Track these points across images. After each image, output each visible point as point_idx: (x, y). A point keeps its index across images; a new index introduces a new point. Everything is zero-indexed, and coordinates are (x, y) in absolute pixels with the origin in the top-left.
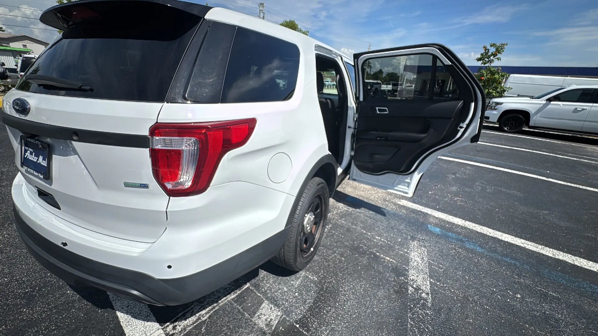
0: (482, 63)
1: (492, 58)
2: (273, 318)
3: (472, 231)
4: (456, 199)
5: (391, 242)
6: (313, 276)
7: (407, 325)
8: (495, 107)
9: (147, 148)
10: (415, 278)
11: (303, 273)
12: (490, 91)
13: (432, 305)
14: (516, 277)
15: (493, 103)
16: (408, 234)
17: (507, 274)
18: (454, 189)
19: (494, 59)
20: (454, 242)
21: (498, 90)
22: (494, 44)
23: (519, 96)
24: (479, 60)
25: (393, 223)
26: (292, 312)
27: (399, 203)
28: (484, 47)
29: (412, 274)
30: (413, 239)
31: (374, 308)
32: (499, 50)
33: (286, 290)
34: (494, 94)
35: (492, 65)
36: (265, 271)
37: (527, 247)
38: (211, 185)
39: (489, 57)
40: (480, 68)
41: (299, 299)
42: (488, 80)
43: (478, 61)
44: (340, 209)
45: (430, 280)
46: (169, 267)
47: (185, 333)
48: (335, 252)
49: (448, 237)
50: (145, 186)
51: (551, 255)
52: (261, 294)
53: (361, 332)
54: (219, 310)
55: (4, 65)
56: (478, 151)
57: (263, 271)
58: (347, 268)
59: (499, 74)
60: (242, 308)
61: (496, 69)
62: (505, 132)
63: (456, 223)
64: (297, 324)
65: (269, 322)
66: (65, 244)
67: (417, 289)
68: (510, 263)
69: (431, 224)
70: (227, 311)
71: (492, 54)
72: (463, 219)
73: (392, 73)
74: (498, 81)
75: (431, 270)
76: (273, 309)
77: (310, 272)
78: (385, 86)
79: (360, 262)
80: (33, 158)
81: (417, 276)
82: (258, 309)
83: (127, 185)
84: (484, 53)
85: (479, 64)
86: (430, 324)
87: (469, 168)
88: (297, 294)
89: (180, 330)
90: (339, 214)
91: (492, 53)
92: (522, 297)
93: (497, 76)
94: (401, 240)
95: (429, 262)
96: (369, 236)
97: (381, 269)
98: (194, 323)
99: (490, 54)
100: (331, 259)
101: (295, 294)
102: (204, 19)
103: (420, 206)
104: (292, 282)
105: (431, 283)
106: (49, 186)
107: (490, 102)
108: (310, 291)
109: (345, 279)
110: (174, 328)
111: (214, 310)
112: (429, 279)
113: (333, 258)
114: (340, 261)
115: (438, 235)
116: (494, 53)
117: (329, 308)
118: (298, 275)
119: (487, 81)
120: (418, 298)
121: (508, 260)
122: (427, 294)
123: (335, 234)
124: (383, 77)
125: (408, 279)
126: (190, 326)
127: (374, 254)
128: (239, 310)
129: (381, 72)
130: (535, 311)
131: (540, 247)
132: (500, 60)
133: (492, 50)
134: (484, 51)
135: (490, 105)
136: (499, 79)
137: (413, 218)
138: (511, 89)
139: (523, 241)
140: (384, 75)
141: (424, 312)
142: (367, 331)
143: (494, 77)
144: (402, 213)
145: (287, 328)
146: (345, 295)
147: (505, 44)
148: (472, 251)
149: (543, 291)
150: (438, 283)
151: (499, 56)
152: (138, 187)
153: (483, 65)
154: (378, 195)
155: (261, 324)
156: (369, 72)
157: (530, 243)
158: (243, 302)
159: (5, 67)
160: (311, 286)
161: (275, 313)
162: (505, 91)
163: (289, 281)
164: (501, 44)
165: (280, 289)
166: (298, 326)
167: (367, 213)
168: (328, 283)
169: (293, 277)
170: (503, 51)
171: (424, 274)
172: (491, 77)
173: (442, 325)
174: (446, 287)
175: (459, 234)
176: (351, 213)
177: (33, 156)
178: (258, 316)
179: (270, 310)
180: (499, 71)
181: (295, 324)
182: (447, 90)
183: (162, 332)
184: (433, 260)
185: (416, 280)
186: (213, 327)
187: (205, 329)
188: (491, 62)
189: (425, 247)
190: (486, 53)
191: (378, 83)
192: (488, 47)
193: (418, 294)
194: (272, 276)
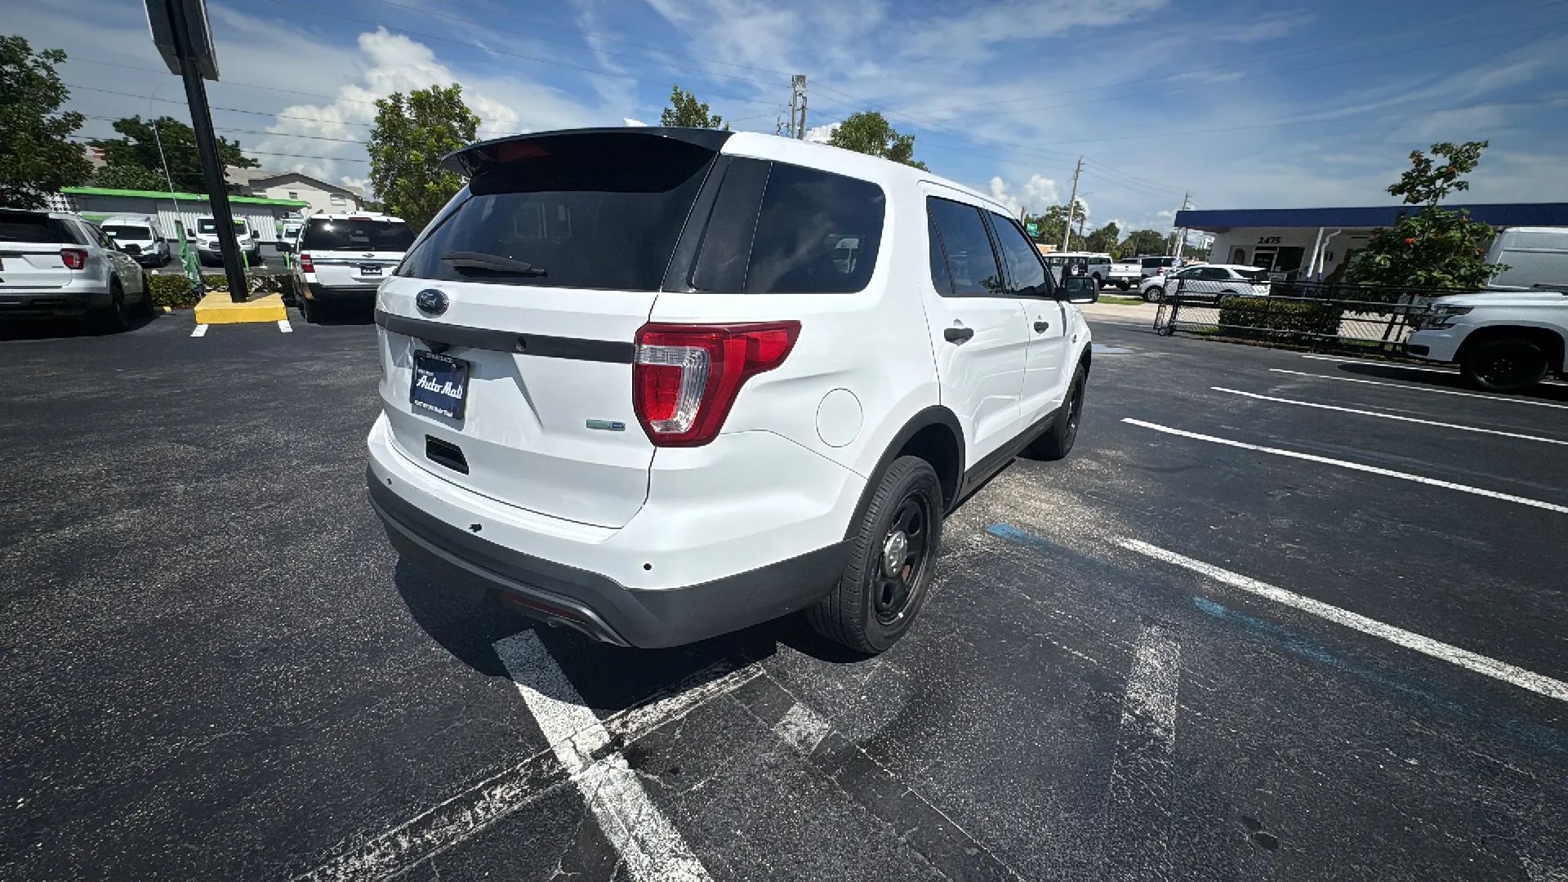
0: (1407, 200)
1: (1439, 183)
2: (813, 731)
3: (1314, 618)
4: (1283, 546)
5: (1091, 622)
6: (902, 669)
7: (1108, 779)
8: (1446, 319)
9: (629, 363)
10: (1141, 698)
11: (877, 663)
12: (1435, 274)
13: (1177, 752)
14: (1417, 723)
15: (1439, 307)
16: (1138, 611)
17: (1390, 716)
18: (1285, 523)
19: (1445, 186)
20: (1258, 638)
21: (1462, 271)
22: (1444, 146)
23: (1537, 288)
24: (1396, 190)
25: (1102, 585)
26: (853, 727)
27: (1126, 545)
28: (1413, 155)
29: (1135, 691)
30: (1149, 621)
31: (1034, 740)
32: (1462, 159)
33: (841, 688)
34: (1448, 283)
35: (1441, 202)
36: (797, 650)
37: (1469, 665)
38: (722, 431)
39: (1432, 180)
40: (1400, 212)
41: (868, 706)
42: (1429, 245)
43: (1393, 194)
44: (972, 549)
45: (1178, 706)
46: (648, 567)
47: (644, 735)
48: (953, 631)
49: (1243, 626)
50: (618, 427)
51: (1539, 690)
52: (789, 689)
53: (1001, 778)
54: (706, 706)
55: (258, 236)
56: (1376, 437)
57: (794, 650)
58: (978, 663)
59: (1462, 226)
60: (751, 709)
61: (1452, 214)
62: (1480, 388)
63: (1273, 597)
64: (862, 747)
65: (805, 738)
66: (477, 528)
67: (1147, 717)
68: (1407, 693)
69: (1201, 596)
70: (723, 710)
71: (1440, 175)
72: (1294, 591)
73: (1145, 233)
74: (1460, 246)
75: (1183, 687)
76: (814, 717)
77: (895, 662)
78: (1122, 267)
79: (1009, 654)
80: (433, 387)
81: (1148, 695)
82: (783, 714)
83: (592, 425)
84: (1413, 171)
85: (1399, 200)
86: (1164, 785)
87: (1340, 476)
88: (864, 697)
89: (634, 730)
90: (969, 558)
91: (1438, 169)
92: (1424, 765)
93: (1455, 234)
94: (1117, 622)
95: (1181, 671)
96: (1038, 606)
97: (1059, 671)
98: (659, 722)
99: (1432, 173)
100: (944, 642)
101: (860, 697)
102: (720, 154)
103: (1178, 557)
104: (854, 676)
105: (1179, 710)
106: (456, 431)
107: (1430, 305)
108: (893, 695)
109: (973, 682)
110: (624, 725)
111: (697, 705)
112: (1175, 703)
113: (949, 640)
114: (964, 649)
115: (1217, 619)
116: (1443, 170)
117: (933, 729)
118: (867, 663)
119: (1426, 248)
120: (1142, 736)
121: (1404, 687)
122: (1167, 730)
123: (954, 596)
124: (1119, 243)
125: (1123, 697)
126: (653, 726)
127: (1046, 642)
128: (745, 712)
129: (1112, 229)
130: (1449, 795)
131: (1510, 669)
132: (1467, 187)
133: (1440, 161)
134: (1413, 166)
135: (1429, 313)
136: (1463, 240)
137: (1157, 578)
138: (1507, 268)
139: (1460, 652)
140: (1121, 239)
141: (1153, 763)
142: (1013, 777)
143: (1445, 235)
144: (1130, 567)
145: (840, 751)
146: (969, 710)
147: (1479, 144)
148: (1304, 660)
149: (1486, 760)
150: (1199, 714)
151: (1461, 177)
152: (609, 428)
153: (1409, 204)
154: (1071, 526)
155: (790, 738)
156: (1077, 231)
157: (1480, 658)
158: (753, 699)
159: (260, 240)
160: (894, 687)
161: (818, 725)
162: (1485, 275)
163: (847, 673)
164: (1468, 144)
165: (828, 686)
166: (864, 751)
167: (1039, 560)
168: (934, 684)
169: (858, 666)
170: (1475, 164)
171: (1167, 693)
172: (1436, 236)
173: (1194, 791)
174: (1218, 722)
175: (1278, 622)
176: (999, 558)
177: (433, 384)
178: (784, 725)
179: (806, 719)
180: (1465, 219)
181: (858, 747)
182: (1309, 275)
183: (603, 728)
184: (1195, 669)
185: (1144, 702)
186: (696, 732)
187: (680, 733)
188: (1436, 196)
189: (1176, 640)
190: (1419, 171)
191: (1101, 261)
192: (1427, 155)
193: (1142, 728)
194: (811, 661)
